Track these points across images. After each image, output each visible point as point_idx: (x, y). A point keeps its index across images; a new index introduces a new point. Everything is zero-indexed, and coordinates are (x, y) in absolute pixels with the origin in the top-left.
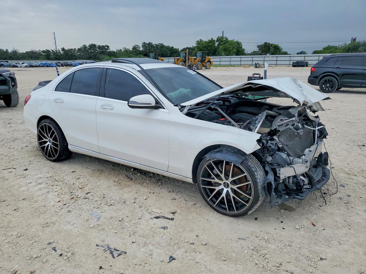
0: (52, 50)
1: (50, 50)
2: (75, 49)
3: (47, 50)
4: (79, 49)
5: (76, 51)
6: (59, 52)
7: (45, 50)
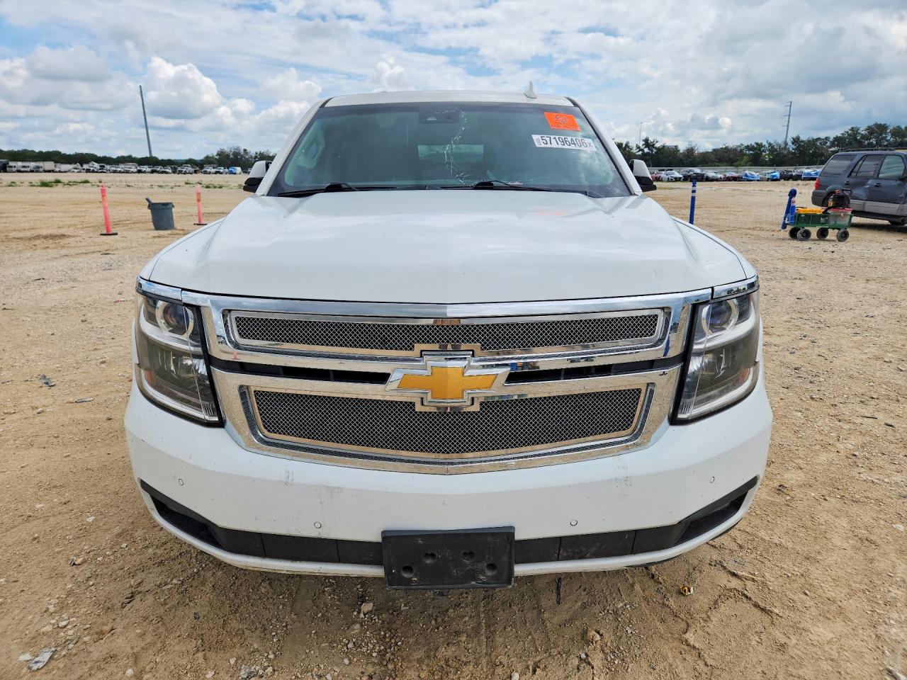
0: (770, 144)
1: (765, 143)
2: (827, 138)
3: (757, 144)
4: (837, 139)
5: (828, 144)
6: (785, 148)
7: (753, 144)
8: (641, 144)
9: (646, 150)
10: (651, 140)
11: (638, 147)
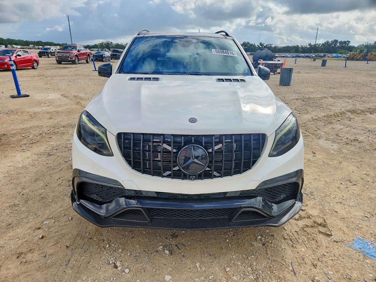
8: (259, 44)
9: (261, 47)
10: (262, 43)
11: (258, 46)
